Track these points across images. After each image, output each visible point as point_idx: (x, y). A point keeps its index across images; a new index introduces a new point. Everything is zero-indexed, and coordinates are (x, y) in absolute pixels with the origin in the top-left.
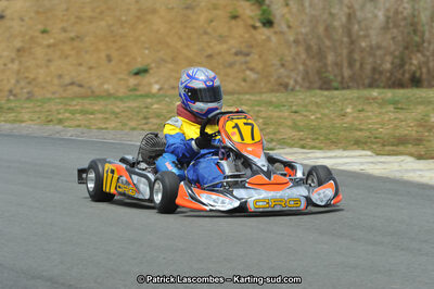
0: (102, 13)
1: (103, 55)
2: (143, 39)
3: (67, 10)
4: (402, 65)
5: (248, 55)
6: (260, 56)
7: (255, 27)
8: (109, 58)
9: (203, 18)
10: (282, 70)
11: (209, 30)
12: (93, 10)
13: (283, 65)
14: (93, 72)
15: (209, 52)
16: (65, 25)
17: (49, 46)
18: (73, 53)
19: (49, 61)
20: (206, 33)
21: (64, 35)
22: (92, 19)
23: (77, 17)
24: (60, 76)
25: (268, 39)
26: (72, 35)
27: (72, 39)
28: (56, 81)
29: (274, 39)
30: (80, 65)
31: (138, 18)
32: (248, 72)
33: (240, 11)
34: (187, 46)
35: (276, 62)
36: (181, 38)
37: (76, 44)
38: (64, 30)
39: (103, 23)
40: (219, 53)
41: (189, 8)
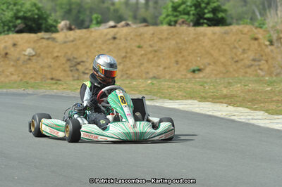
2: (197, 51)
3: (153, 34)
5: (259, 61)
8: (177, 63)
9: (234, 38)
11: (237, 46)
12: (169, 34)
14: (166, 70)
15: (237, 59)
16: (151, 43)
17: (141, 55)
18: (155, 59)
19: (141, 64)
20: (235, 48)
21: (150, 49)
22: (167, 39)
24: (147, 73)
25: (272, 51)
26: (156, 49)
27: (155, 51)
30: (159, 66)
31: (195, 38)
32: (259, 71)
34: (223, 55)
36: (219, 50)
37: (157, 54)
38: (151, 46)
39: (173, 42)
40: (242, 60)
41: (226, 33)
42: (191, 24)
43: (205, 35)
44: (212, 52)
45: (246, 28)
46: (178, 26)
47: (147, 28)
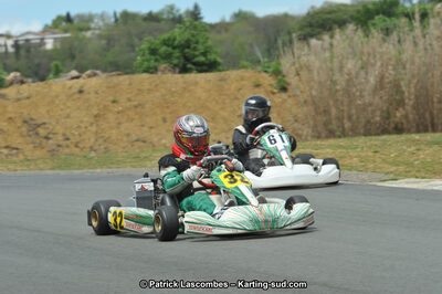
0: (156, 86)
1: (159, 118)
2: (189, 104)
3: (130, 84)
4: (388, 118)
6: (279, 115)
7: (273, 93)
8: (164, 120)
9: (233, 86)
10: (296, 124)
11: (239, 96)
12: (150, 84)
13: (296, 121)
14: (153, 131)
16: (129, 96)
17: (118, 113)
18: (137, 117)
19: (119, 123)
20: (236, 98)
21: (129, 104)
22: (149, 91)
23: (139, 90)
24: (128, 135)
25: (284, 101)
26: (136, 103)
27: (136, 107)
28: (125, 139)
29: (290, 101)
30: (143, 126)
31: (185, 88)
33: (262, 81)
34: (222, 109)
35: (291, 118)
36: (217, 103)
37: (138, 110)
38: (129, 100)
39: (158, 94)
41: (222, 80)
42: (177, 70)
43: (196, 83)
44: (208, 104)
45: (248, 73)
46: (159, 73)
47: (121, 78)
